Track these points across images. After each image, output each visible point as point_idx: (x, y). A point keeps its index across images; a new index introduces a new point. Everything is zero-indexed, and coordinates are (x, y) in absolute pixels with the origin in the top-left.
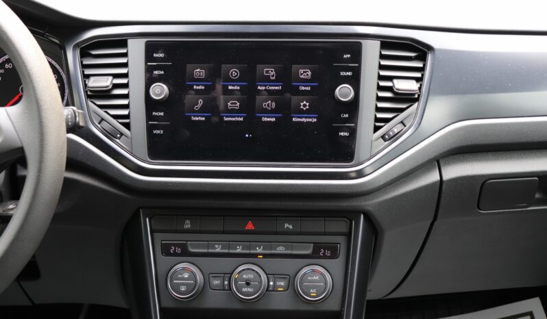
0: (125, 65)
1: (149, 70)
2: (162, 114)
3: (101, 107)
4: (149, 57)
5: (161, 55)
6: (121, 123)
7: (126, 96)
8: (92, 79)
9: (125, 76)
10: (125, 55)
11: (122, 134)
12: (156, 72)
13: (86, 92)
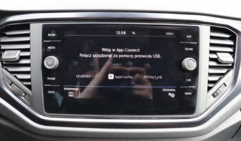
0: (28, 42)
1: (45, 46)
2: (54, 79)
3: (11, 73)
4: (45, 36)
5: (54, 35)
6: (25, 85)
7: (28, 65)
8: (6, 52)
9: (28, 50)
10: (28, 35)
11: (26, 93)
12: (49, 48)
13: (2, 62)
